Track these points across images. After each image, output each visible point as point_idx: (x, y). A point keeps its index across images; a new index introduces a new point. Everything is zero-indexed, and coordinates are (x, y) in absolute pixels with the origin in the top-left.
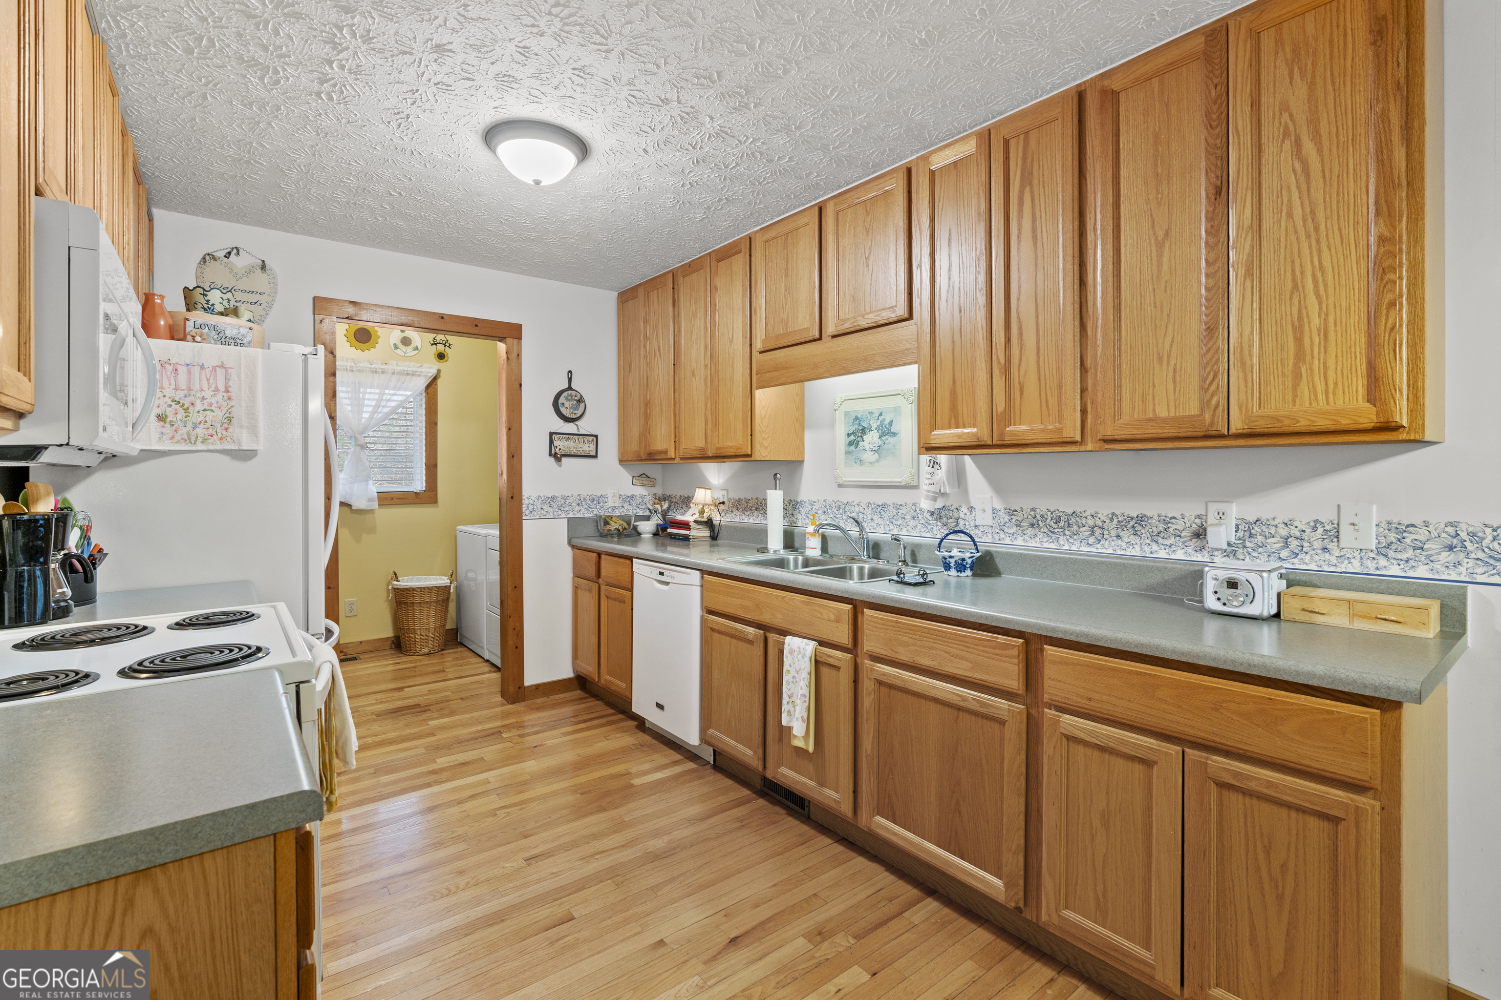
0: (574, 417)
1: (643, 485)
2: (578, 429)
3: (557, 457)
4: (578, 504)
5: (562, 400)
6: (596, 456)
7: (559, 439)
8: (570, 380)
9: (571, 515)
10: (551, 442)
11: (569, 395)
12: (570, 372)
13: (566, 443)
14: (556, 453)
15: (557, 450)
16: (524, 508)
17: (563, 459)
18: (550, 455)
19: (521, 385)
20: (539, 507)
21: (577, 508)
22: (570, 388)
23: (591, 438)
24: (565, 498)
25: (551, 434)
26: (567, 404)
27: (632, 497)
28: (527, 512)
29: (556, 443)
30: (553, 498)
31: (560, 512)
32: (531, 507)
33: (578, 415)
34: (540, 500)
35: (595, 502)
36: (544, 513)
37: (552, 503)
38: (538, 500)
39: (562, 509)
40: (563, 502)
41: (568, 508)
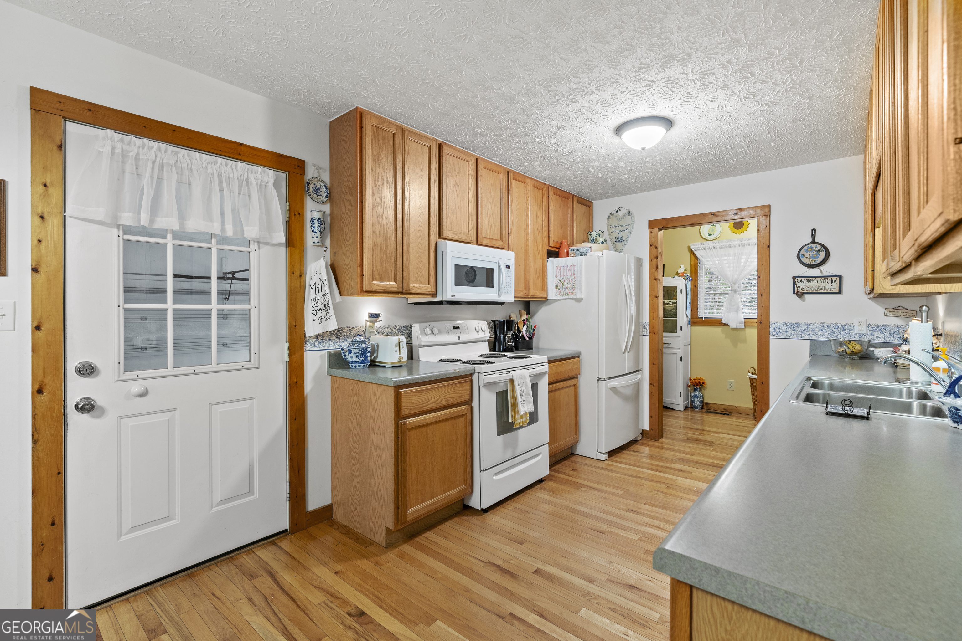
0: (815, 263)
1: (897, 316)
2: (821, 272)
3: (800, 295)
4: (822, 330)
5: (802, 252)
6: (840, 292)
7: (801, 281)
8: (813, 236)
9: (814, 338)
10: (795, 284)
11: (809, 248)
12: (814, 230)
13: (808, 284)
14: (798, 292)
15: (800, 289)
16: (771, 330)
17: (807, 296)
18: (794, 293)
19: (769, 246)
20: (784, 330)
21: (820, 333)
22: (813, 242)
23: (833, 279)
24: (808, 325)
25: (794, 278)
26: (807, 255)
27: (884, 327)
28: (774, 333)
29: (798, 285)
30: (797, 324)
31: (803, 335)
32: (777, 330)
33: (818, 262)
34: (785, 325)
35: (839, 329)
36: (789, 335)
37: (796, 328)
38: (784, 325)
39: (805, 332)
40: (806, 327)
41: (811, 332)
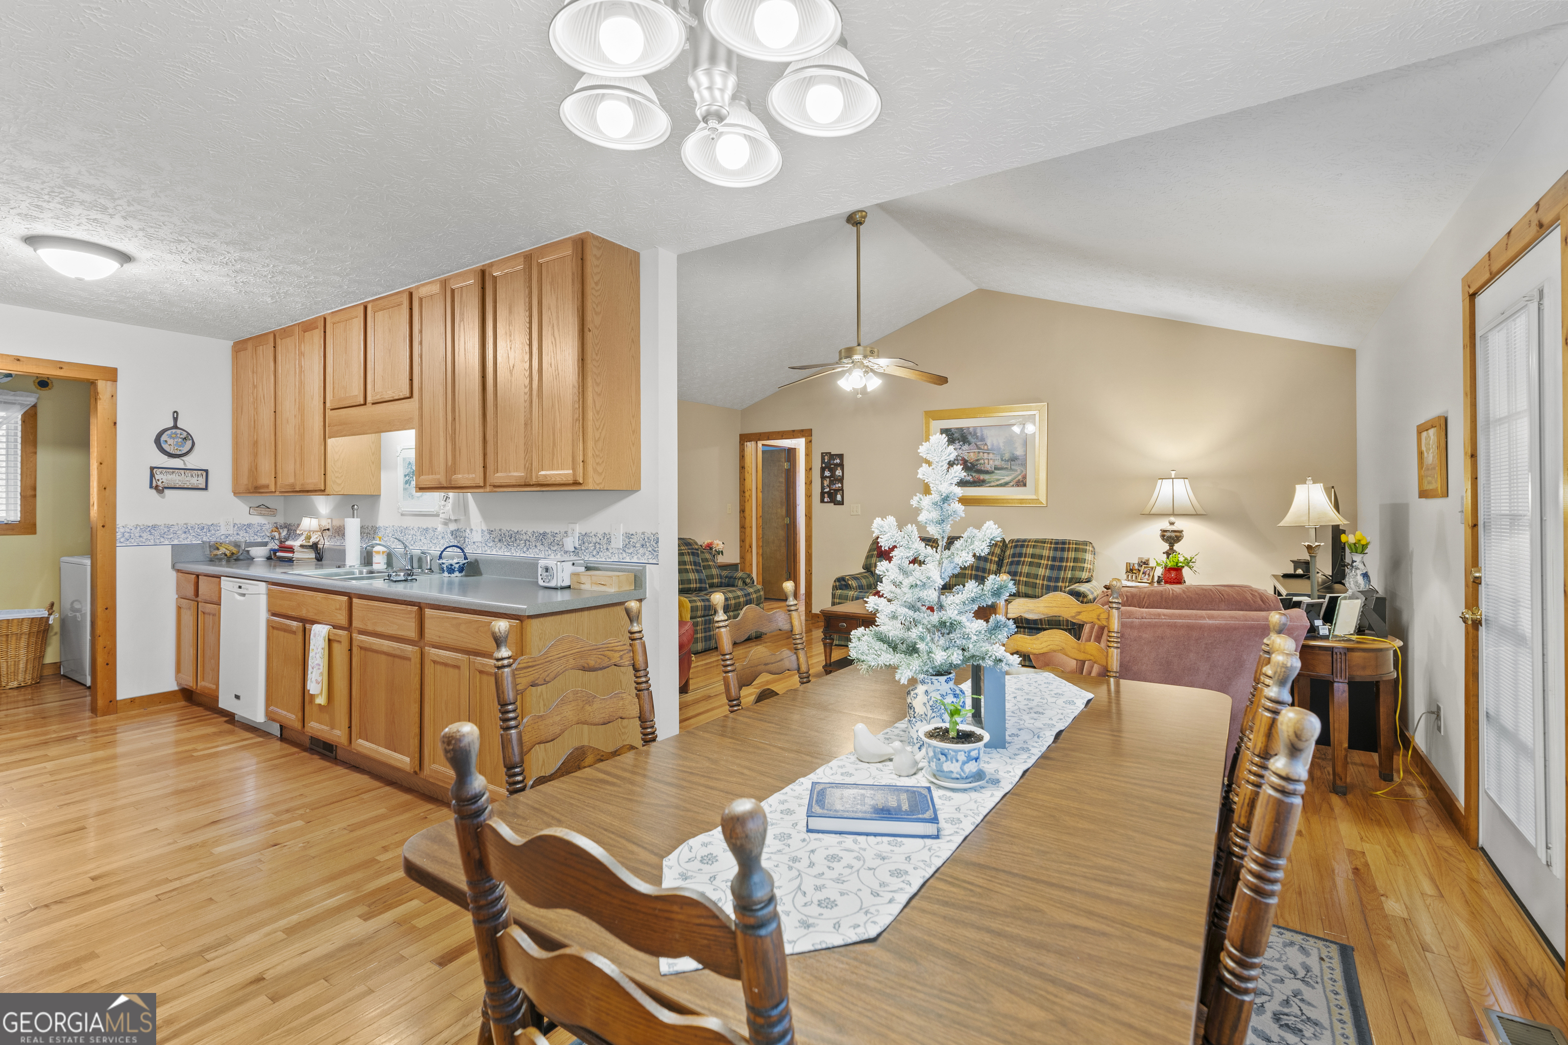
0: (180, 453)
1: (261, 514)
2: (185, 464)
3: (160, 490)
4: (185, 532)
5: (164, 438)
6: (206, 488)
7: (161, 473)
8: (175, 420)
9: (176, 542)
10: (152, 476)
11: (172, 433)
12: (176, 412)
13: (170, 477)
14: (157, 486)
15: (159, 483)
16: (119, 535)
17: (166, 491)
18: (151, 487)
19: (115, 423)
20: (137, 535)
21: (184, 536)
22: (175, 427)
23: (200, 472)
24: (169, 527)
25: (152, 469)
26: (170, 441)
27: (249, 525)
28: (122, 540)
29: (157, 477)
30: (154, 527)
31: (162, 540)
32: (127, 535)
33: (183, 452)
34: (139, 528)
35: (205, 530)
36: (144, 540)
37: (153, 531)
38: (136, 528)
39: (165, 536)
40: (166, 530)
41: (172, 536)
